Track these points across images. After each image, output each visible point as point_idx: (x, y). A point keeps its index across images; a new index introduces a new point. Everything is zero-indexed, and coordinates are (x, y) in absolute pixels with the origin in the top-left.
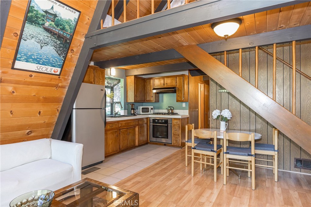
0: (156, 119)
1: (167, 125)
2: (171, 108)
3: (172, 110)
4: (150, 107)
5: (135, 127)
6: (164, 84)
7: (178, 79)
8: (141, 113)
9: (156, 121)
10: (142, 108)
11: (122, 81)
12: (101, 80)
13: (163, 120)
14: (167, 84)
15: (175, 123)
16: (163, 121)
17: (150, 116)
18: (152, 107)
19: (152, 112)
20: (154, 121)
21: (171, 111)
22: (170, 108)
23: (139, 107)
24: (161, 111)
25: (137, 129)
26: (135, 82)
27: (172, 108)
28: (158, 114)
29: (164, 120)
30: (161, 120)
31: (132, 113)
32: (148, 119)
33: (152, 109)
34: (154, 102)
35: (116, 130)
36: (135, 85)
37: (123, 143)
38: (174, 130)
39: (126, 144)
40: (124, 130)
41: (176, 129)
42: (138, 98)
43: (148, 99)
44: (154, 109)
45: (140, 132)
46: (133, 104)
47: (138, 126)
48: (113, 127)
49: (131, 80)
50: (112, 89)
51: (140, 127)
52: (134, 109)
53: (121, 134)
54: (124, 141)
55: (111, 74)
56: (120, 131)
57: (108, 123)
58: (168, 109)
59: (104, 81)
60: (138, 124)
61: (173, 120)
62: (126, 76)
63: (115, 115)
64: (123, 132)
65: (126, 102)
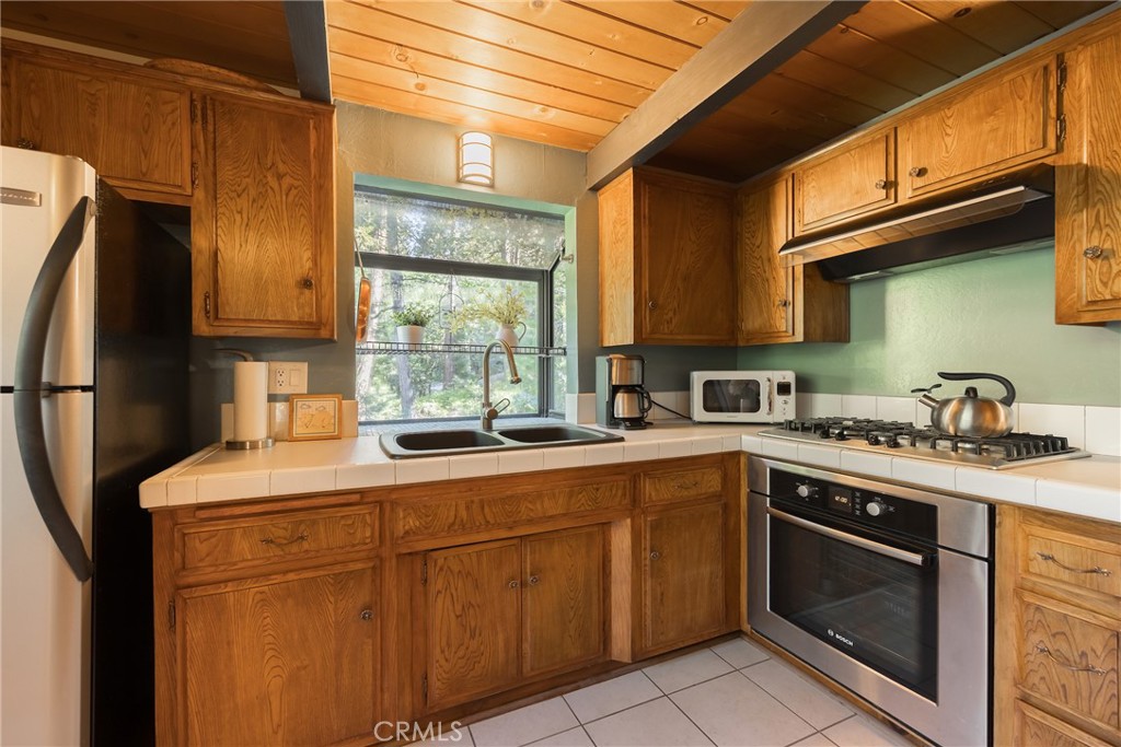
0: (803, 480)
2: (971, 393)
3: (982, 405)
4: (769, 374)
5: (605, 526)
6: (891, 184)
9: (804, 491)
10: (708, 383)
11: (568, 217)
12: (280, 177)
13: (869, 496)
14: (920, 174)
16: (874, 509)
17: (750, 442)
18: (789, 377)
19: (785, 408)
20: (784, 482)
21: (967, 418)
24: (860, 407)
25: (621, 540)
26: (645, 210)
27: (986, 389)
28: (823, 429)
29: (886, 499)
30: (854, 490)
31: (619, 413)
32: (743, 460)
33: (784, 389)
34: (799, 337)
35: (359, 566)
36: (645, 232)
37: (461, 653)
38: (1023, 639)
39: (501, 656)
40: (479, 554)
41: (1063, 646)
42: (666, 317)
43: (752, 322)
44: (797, 391)
45: (648, 563)
46: (629, 358)
47: (629, 521)
48: (306, 545)
49: (618, 207)
50: (545, 279)
51: (655, 527)
52: (640, 386)
53: (437, 583)
54: (472, 636)
55: (466, 170)
56: (431, 564)
57: (227, 511)
58: (937, 394)
59: (320, 188)
60: (634, 505)
61: (1006, 524)
62: (596, 189)
63: (489, 427)
64: (456, 568)
65: (592, 349)
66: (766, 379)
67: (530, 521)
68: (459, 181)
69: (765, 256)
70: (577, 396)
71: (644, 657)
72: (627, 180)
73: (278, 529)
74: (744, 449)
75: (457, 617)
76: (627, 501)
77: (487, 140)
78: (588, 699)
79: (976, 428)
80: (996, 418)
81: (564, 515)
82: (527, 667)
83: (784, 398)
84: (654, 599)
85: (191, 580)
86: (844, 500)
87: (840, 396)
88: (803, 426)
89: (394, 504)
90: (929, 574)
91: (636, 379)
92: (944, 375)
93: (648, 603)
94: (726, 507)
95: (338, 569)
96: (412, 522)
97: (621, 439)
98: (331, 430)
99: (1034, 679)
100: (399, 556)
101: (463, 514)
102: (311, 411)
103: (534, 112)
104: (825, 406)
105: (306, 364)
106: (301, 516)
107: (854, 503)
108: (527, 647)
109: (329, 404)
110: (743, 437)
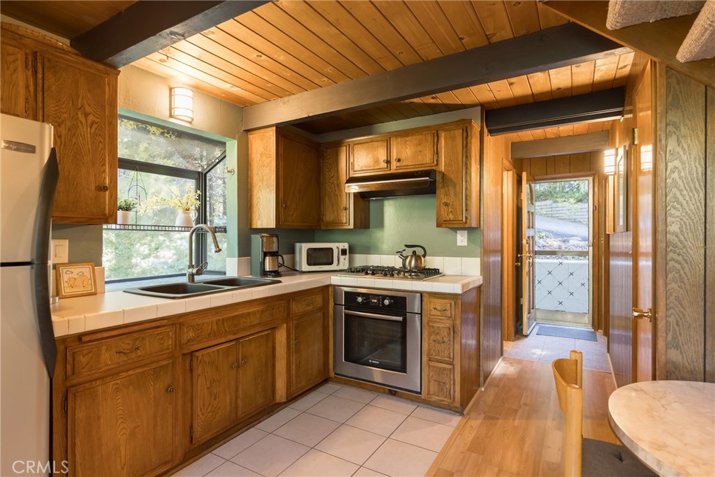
0: (359, 294)
1: (400, 319)
2: (414, 252)
3: (418, 258)
4: (337, 244)
5: (275, 329)
6: (388, 162)
7: (445, 139)
8: (305, 267)
9: (360, 299)
10: (309, 250)
11: (232, 147)
12: (86, 115)
13: (384, 297)
14: (399, 160)
15: (434, 312)
16: (387, 302)
17: (336, 280)
18: (346, 246)
19: (344, 263)
20: (351, 297)
21: (413, 263)
22: (409, 252)
23: (298, 245)
24: (375, 260)
25: (281, 336)
26: (281, 152)
27: (419, 251)
28: (364, 270)
29: (391, 297)
30: (379, 295)
31: (267, 268)
32: (331, 289)
33: (344, 252)
34: (351, 226)
35: (165, 363)
36: (281, 164)
37: (209, 410)
38: (429, 338)
39: (228, 408)
40: (218, 352)
41: (438, 337)
42: (291, 213)
43: (329, 217)
44: (349, 253)
45: (294, 347)
46: (272, 236)
47: (285, 325)
48: (139, 353)
49: (265, 148)
50: (201, 179)
51: (297, 327)
52: (277, 252)
53: (198, 370)
54: (215, 399)
55: (176, 112)
56: (195, 359)
58: (405, 254)
59: (110, 124)
60: (288, 317)
61: (425, 299)
62: (248, 131)
63: (193, 281)
64: (207, 360)
65: (247, 231)
66: (337, 247)
67: (244, 329)
68: (171, 116)
69: (335, 183)
70: (236, 259)
71: (292, 398)
72: (271, 134)
73: (125, 344)
74: (333, 283)
75: (208, 388)
76: (285, 314)
77: (191, 93)
78: (267, 424)
79: (416, 267)
80: (421, 262)
81: (259, 324)
82: (240, 412)
83: (344, 257)
84: (296, 365)
85: (75, 382)
86: (376, 301)
87: (365, 255)
89: (181, 325)
90: (404, 324)
91: (275, 249)
92: (406, 246)
93: (294, 368)
94: (324, 313)
95: (154, 366)
96: (191, 334)
97: (280, 282)
98: (89, 289)
99: (432, 351)
100: (184, 355)
101: (215, 327)
102: (74, 275)
103: (226, 87)
104: (360, 260)
105: (68, 241)
106: (135, 335)
107: (379, 301)
108: (240, 402)
109: (85, 270)
110: (332, 277)
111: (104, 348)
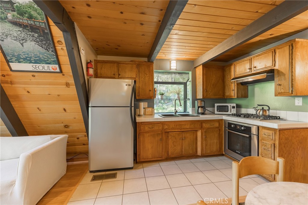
0: (233, 124)
2: (263, 108)
3: (264, 111)
4: (230, 104)
5: (196, 131)
6: (251, 69)
7: (279, 53)
8: (216, 112)
9: (233, 126)
10: (217, 106)
11: (190, 74)
13: (242, 126)
14: (255, 67)
15: (264, 136)
16: (243, 128)
17: (225, 118)
18: (235, 105)
19: (234, 111)
20: (230, 124)
21: (261, 113)
22: (261, 107)
25: (199, 134)
27: (266, 108)
29: (245, 127)
30: (240, 125)
31: (199, 112)
32: (223, 121)
33: (233, 107)
34: (236, 97)
35: (160, 133)
36: (205, 77)
37: (173, 149)
38: (262, 147)
39: (179, 151)
40: (176, 133)
41: (266, 148)
42: (209, 93)
43: (227, 94)
44: (236, 108)
45: (205, 138)
46: (202, 101)
47: (200, 130)
48: (153, 129)
49: (199, 71)
50: (185, 84)
51: (205, 132)
52: (204, 107)
53: (170, 137)
54: (175, 146)
55: (172, 68)
56: (169, 134)
57: (145, 123)
58: (257, 109)
59: (152, 75)
60: (202, 128)
61: (260, 129)
62: (195, 68)
63: (176, 114)
64: (172, 135)
65: (194, 99)
67: (184, 129)
68: (170, 69)
69: (229, 80)
70: (191, 108)
71: (203, 156)
72: (201, 67)
73: (150, 126)
74: (223, 119)
75: (173, 143)
76: (200, 127)
77: (175, 62)
78: (193, 160)
79: (263, 115)
80: (266, 113)
81: (189, 128)
82: (183, 153)
83: (233, 109)
84: (205, 145)
85: (141, 132)
86: (239, 127)
88: (238, 115)
89: (164, 124)
90: (250, 138)
91: (203, 105)
92: (258, 105)
93: (204, 145)
94: (220, 130)
95: (157, 133)
96: (167, 127)
97: (199, 116)
98: (151, 114)
99: (263, 153)
100: (165, 132)
101: (174, 126)
102: (148, 110)
104: (243, 111)
105: (147, 103)
106: (153, 125)
107: (240, 128)
108: (183, 150)
109: (150, 109)
110: (223, 116)
111: (146, 126)
